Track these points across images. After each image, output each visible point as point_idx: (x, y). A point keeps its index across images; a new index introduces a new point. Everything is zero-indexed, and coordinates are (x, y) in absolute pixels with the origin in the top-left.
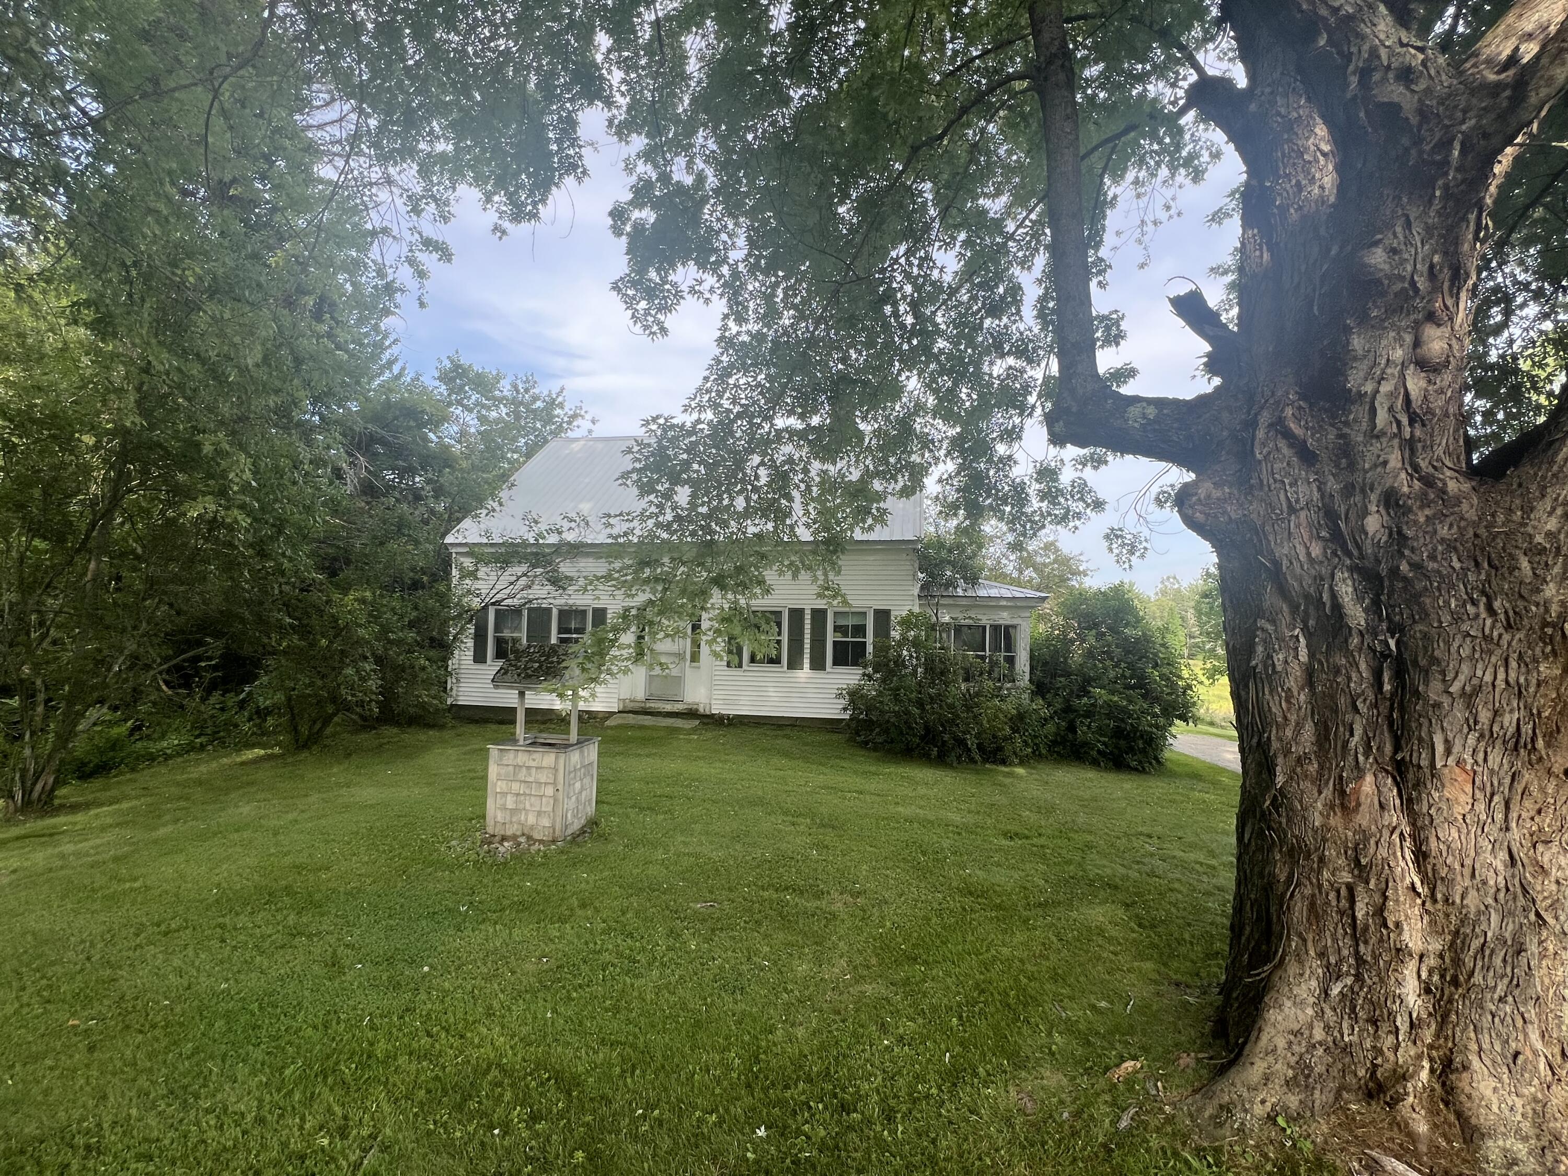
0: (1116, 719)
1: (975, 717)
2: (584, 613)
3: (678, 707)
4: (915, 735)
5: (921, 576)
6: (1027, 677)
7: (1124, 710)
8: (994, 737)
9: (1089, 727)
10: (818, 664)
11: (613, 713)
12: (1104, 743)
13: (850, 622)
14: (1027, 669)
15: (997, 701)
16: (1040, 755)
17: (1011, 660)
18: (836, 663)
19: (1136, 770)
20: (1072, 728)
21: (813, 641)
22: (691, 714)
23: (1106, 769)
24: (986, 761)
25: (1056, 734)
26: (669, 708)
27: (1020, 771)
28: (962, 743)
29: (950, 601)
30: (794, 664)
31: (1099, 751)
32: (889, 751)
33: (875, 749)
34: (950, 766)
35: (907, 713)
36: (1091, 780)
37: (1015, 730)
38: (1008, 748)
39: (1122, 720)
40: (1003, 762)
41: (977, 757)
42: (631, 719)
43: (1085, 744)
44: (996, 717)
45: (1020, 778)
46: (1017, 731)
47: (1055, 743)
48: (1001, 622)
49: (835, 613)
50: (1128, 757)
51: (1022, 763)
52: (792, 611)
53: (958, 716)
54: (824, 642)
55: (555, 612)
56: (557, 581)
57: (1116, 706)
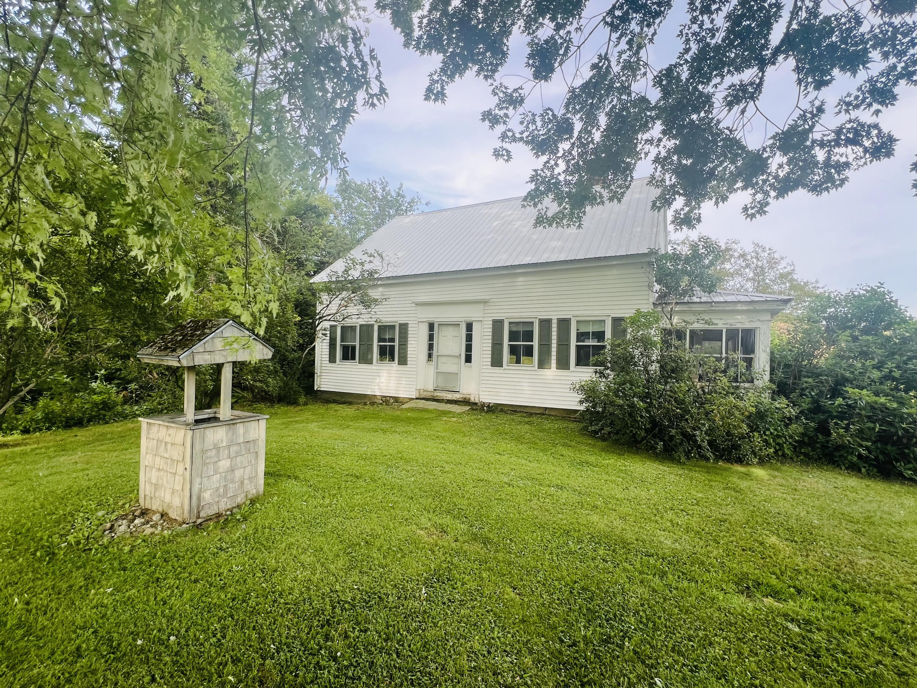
0: (883, 422)
1: (707, 414)
2: (393, 327)
3: (456, 396)
4: (640, 428)
5: (657, 287)
6: (767, 377)
7: (893, 413)
8: (728, 434)
9: (847, 429)
10: (563, 364)
11: (412, 399)
12: (867, 448)
13: (591, 329)
14: (768, 368)
15: (731, 398)
16: (784, 455)
17: (749, 362)
18: (578, 364)
19: (911, 480)
20: (824, 429)
21: (559, 345)
22: (466, 402)
23: (869, 476)
24: (718, 458)
25: (803, 435)
26: (450, 396)
27: (759, 472)
28: (690, 438)
29: (685, 308)
30: (542, 364)
31: (860, 456)
32: (616, 442)
33: (603, 439)
34: (679, 462)
35: (632, 406)
36: (854, 490)
37: (753, 428)
38: (746, 447)
39: (890, 424)
40: (740, 461)
41: (709, 454)
42: (422, 404)
43: (842, 447)
44: (731, 414)
45: (757, 480)
46: (757, 429)
47: (801, 443)
48: (739, 326)
49: (578, 322)
50: (900, 466)
51: (762, 462)
52: (541, 321)
53: (687, 412)
54: (568, 346)
55: (376, 328)
56: (366, 303)
57: (884, 408)
